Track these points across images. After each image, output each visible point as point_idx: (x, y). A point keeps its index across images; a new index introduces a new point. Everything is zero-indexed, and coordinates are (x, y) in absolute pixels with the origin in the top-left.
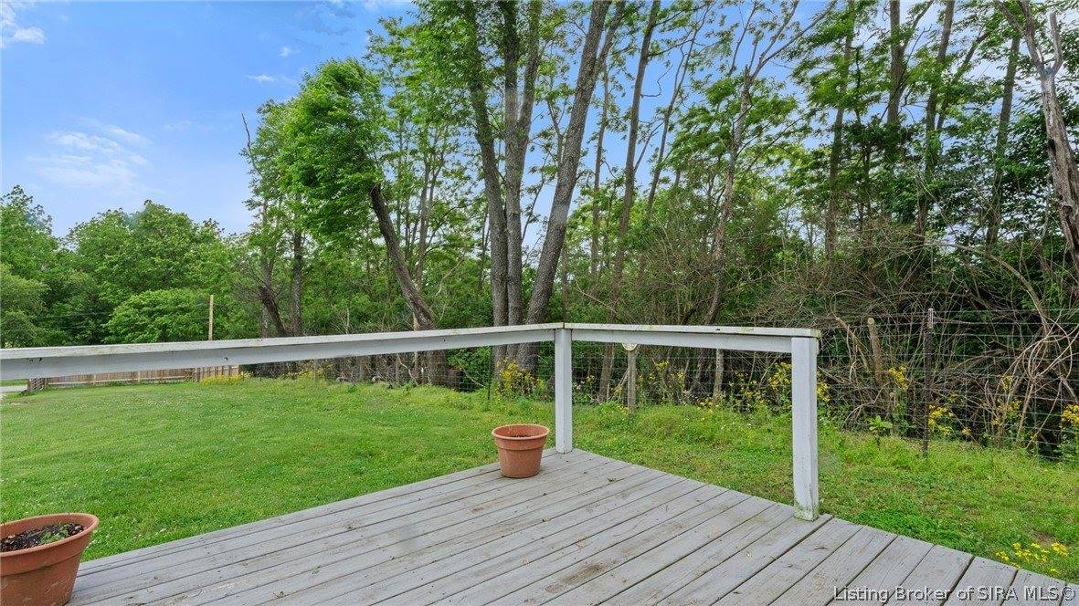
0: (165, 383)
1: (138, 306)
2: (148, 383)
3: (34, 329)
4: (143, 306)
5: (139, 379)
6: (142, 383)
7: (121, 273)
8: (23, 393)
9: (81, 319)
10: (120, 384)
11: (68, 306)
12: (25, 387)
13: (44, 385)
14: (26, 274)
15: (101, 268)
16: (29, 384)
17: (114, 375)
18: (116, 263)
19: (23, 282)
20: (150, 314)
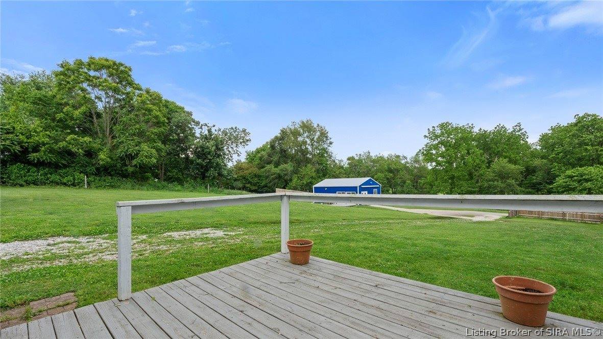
0: (585, 223)
1: (571, 177)
2: (574, 221)
3: (519, 188)
4: (574, 176)
5: (567, 218)
6: (570, 221)
7: (564, 158)
8: (507, 217)
9: (540, 184)
10: (556, 220)
11: (534, 177)
12: (507, 215)
13: (516, 214)
14: (515, 163)
15: (552, 156)
16: (509, 213)
17: (552, 213)
18: (561, 152)
19: (513, 167)
20: (579, 181)
